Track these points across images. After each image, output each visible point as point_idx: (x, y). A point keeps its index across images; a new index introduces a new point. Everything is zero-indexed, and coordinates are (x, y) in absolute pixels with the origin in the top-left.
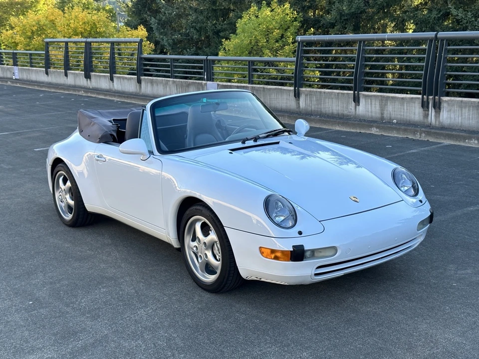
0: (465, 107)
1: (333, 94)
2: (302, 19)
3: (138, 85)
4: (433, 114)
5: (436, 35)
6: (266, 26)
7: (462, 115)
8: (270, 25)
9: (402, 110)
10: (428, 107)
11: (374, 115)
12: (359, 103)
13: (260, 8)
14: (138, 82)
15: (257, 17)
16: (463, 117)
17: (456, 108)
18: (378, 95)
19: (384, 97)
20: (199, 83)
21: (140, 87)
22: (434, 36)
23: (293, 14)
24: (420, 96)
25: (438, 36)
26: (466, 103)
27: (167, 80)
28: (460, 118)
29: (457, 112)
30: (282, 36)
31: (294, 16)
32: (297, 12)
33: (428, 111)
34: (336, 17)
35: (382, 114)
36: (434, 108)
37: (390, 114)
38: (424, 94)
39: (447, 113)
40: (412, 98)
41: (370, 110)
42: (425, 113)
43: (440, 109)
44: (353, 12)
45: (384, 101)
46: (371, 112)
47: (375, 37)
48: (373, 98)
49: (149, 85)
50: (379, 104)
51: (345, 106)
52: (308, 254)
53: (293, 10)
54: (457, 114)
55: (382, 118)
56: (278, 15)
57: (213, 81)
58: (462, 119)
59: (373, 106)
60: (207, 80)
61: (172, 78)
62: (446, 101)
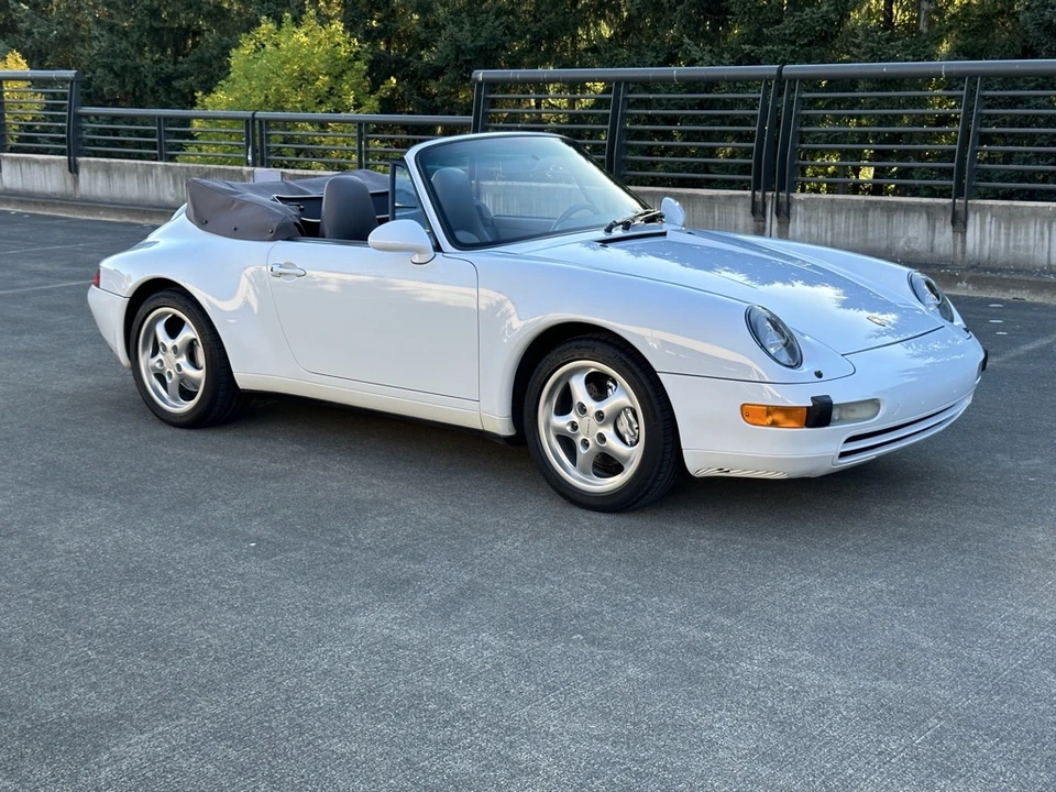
0: (840, 212)
2: (371, 57)
3: (69, 175)
4: (775, 226)
5: (780, 71)
6: (299, 66)
7: (833, 229)
8: (309, 64)
9: (710, 221)
10: (764, 215)
13: (279, 27)
14: (70, 170)
15: (277, 45)
16: (836, 232)
17: (821, 214)
20: (233, 171)
21: (76, 181)
22: (775, 73)
23: (350, 43)
24: (749, 193)
25: (784, 72)
26: (841, 203)
27: (147, 165)
28: (829, 234)
29: (824, 221)
30: (331, 92)
31: (354, 50)
32: (358, 41)
33: (765, 221)
34: (447, 55)
36: (778, 214)
38: (757, 188)
39: (803, 224)
40: (731, 196)
42: (759, 226)
43: (789, 218)
44: (481, 46)
47: (651, 75)
49: (101, 176)
52: (835, 414)
53: (351, 36)
54: (824, 225)
56: (319, 44)
57: (268, 167)
58: (833, 235)
60: (254, 165)
61: (161, 160)
62: (800, 200)
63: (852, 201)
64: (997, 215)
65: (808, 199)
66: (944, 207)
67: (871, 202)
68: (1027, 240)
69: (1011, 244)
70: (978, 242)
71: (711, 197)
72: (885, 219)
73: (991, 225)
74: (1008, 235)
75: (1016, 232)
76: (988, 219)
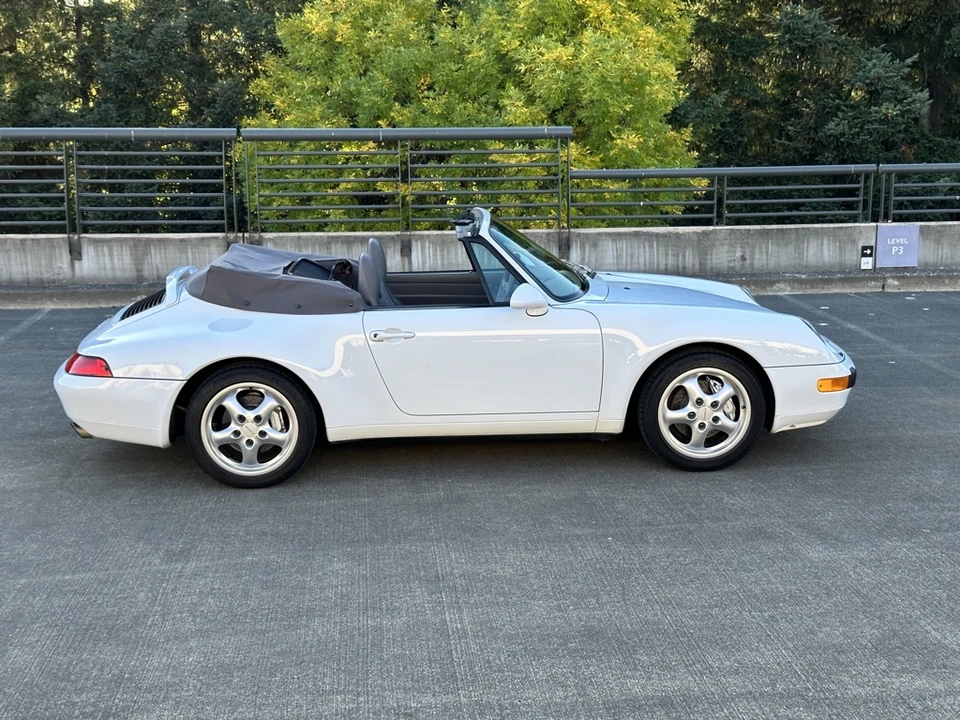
1: (8, 241)
11: (118, 274)
12: (81, 255)
18: (126, 239)
19: (140, 240)
35: (138, 271)
37: (157, 270)
38: (230, 230)
40: (203, 239)
41: (108, 265)
45: (140, 248)
46: (113, 269)
48: (114, 244)
50: (131, 254)
51: (43, 263)
55: (140, 279)
59: (116, 258)
62: (270, 239)
63: (316, 238)
64: (433, 241)
65: (276, 237)
66: (392, 238)
67: (332, 237)
68: (457, 259)
69: (446, 262)
70: (421, 262)
71: (182, 240)
72: (346, 250)
73: (429, 250)
74: (442, 256)
75: (448, 252)
76: (427, 245)
